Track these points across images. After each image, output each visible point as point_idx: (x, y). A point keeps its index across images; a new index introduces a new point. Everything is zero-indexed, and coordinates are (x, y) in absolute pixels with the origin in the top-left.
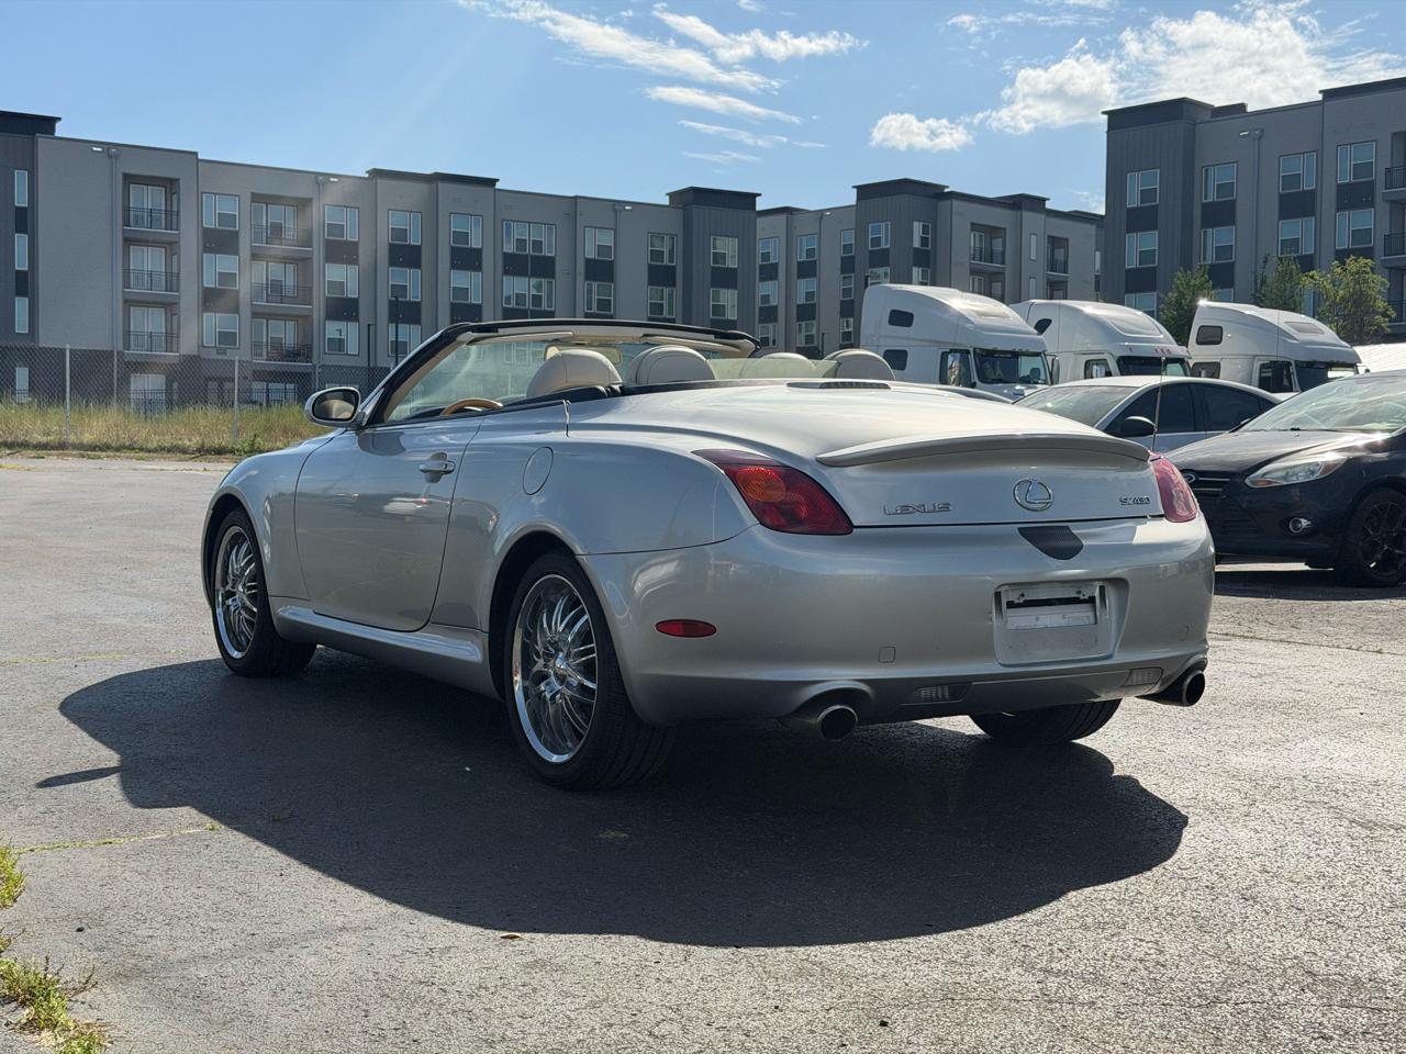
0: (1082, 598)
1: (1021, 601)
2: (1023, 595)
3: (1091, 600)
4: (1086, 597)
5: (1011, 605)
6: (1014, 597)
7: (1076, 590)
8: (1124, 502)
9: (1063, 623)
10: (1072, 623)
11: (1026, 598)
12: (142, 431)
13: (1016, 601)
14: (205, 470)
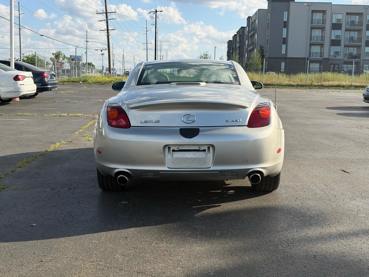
0: (200, 149)
1: (178, 150)
2: (178, 148)
3: (204, 150)
4: (202, 150)
5: (174, 151)
6: (175, 148)
7: (199, 147)
8: (227, 121)
9: (194, 157)
10: (197, 157)
11: (179, 149)
12: (283, 79)
13: (176, 150)
14: (292, 91)
